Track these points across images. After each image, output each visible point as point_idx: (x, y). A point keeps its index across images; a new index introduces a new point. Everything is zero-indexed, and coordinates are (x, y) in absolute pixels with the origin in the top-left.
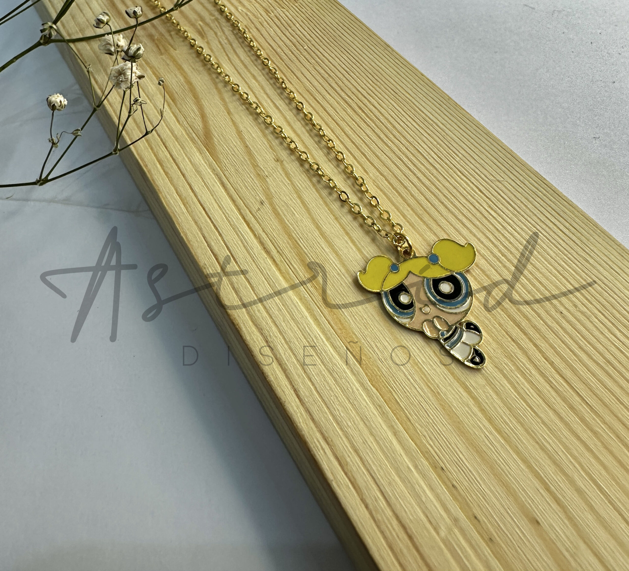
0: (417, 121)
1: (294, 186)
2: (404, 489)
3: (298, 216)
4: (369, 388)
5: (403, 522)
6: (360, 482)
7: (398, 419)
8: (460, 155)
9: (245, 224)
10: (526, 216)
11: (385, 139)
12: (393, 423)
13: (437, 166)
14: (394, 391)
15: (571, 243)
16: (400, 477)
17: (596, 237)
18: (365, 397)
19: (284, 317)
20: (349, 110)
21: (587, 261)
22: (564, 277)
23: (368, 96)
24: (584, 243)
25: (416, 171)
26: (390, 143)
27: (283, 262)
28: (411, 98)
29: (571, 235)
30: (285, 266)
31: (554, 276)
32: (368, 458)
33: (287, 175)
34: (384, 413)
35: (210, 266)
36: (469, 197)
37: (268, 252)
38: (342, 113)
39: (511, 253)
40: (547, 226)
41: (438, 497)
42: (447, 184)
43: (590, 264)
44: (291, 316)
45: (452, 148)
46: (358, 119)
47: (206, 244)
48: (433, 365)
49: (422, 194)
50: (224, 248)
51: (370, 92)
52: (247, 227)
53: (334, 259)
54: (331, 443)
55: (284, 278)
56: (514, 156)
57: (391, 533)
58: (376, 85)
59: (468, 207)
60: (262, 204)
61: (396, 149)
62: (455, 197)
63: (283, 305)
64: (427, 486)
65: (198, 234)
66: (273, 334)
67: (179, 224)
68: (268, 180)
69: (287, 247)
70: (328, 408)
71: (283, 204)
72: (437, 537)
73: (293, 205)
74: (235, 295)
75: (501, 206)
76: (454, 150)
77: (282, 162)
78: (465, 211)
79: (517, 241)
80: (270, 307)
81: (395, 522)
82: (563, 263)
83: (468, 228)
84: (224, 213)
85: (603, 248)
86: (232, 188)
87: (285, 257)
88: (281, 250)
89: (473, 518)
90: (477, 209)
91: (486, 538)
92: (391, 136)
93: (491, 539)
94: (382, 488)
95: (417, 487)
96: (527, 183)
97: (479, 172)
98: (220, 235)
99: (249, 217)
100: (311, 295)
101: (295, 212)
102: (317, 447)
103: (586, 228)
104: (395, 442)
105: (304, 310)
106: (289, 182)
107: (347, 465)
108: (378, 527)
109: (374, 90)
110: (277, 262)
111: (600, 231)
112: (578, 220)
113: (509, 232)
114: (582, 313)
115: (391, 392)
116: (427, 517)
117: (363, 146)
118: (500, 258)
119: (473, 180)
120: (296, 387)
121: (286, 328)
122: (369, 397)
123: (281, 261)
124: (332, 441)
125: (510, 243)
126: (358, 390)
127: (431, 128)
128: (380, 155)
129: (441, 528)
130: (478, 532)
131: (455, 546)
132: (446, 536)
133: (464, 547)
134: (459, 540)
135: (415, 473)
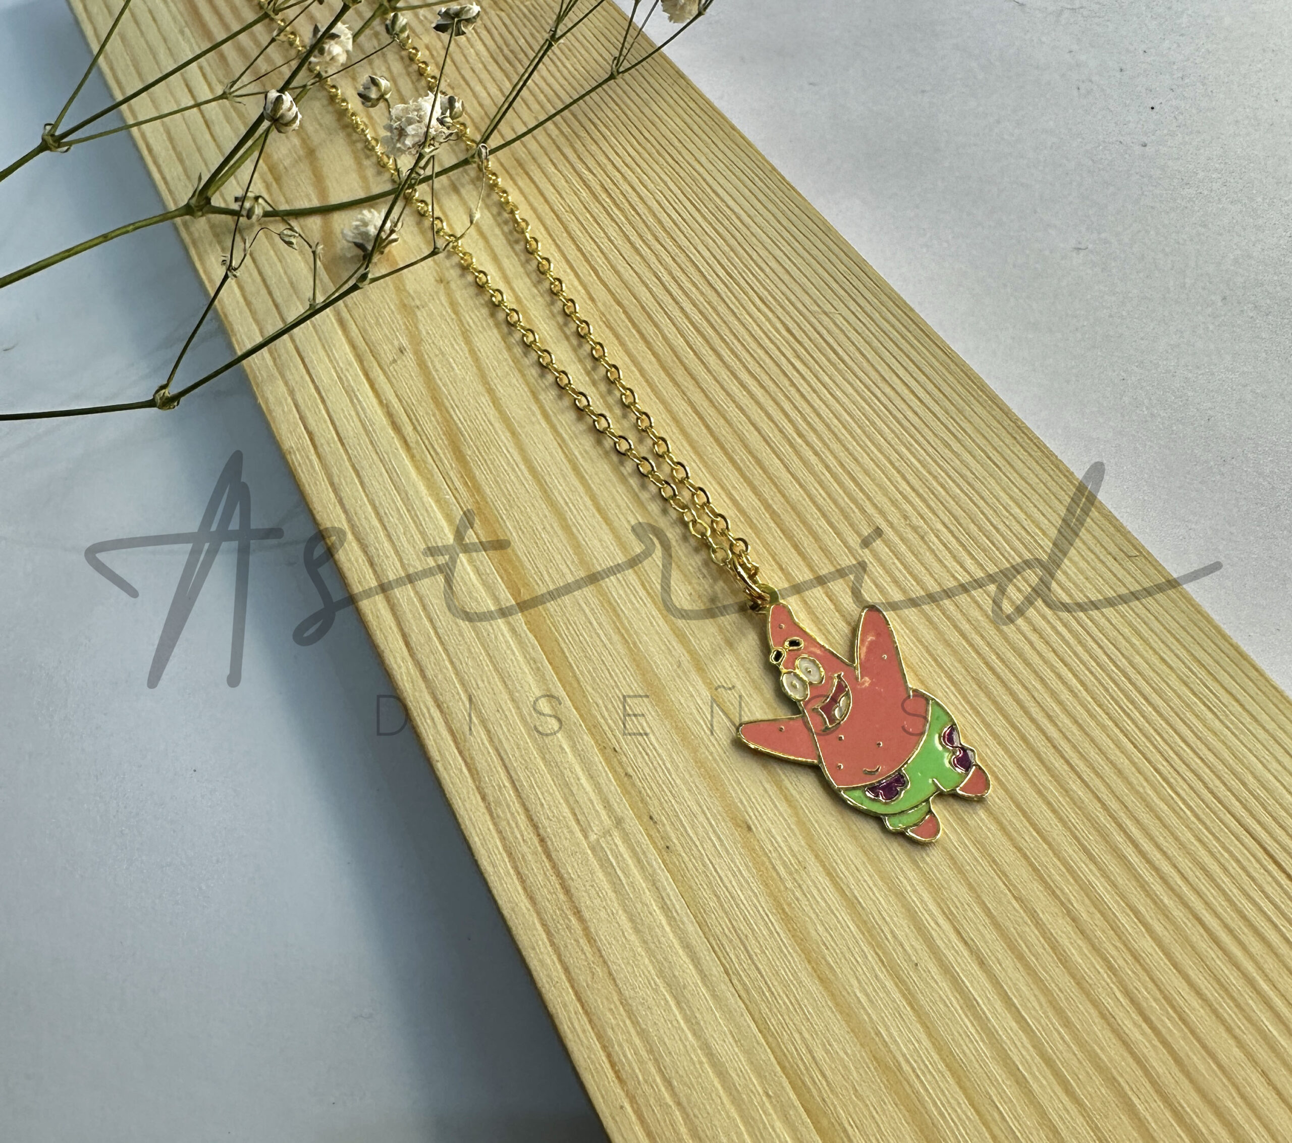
0: (704, 210)
1: (461, 321)
2: (548, 776)
3: (458, 372)
4: (523, 635)
5: (535, 819)
6: (481, 763)
7: (560, 680)
8: (767, 270)
9: (367, 384)
11: (638, 243)
12: (551, 686)
13: (720, 287)
14: (563, 639)
15: (929, 417)
16: (544, 758)
17: (977, 407)
18: (513, 646)
19: (406, 527)
20: (584, 194)
21: (947, 446)
22: (899, 472)
23: (625, 169)
24: (952, 418)
25: (681, 298)
26: (645, 251)
27: (419, 445)
28: (701, 170)
29: (931, 404)
30: (423, 452)
31: (881, 470)
32: (500, 733)
33: (453, 304)
34: (539, 670)
35: (298, 449)
36: (767, 341)
37: (396, 427)
38: (571, 199)
39: (815, 430)
40: (893, 389)
41: (598, 787)
42: (731, 319)
43: (953, 451)
44: (417, 526)
45: (755, 256)
46: (596, 209)
47: (297, 416)
48: (635, 602)
49: (682, 336)
50: (325, 422)
51: (628, 160)
52: (370, 389)
53: (506, 441)
54: (446, 710)
55: (417, 468)
56: (867, 270)
57: (512, 833)
58: (644, 148)
59: (760, 357)
60: (402, 352)
61: (652, 260)
62: (739, 340)
63: (408, 510)
64: (584, 774)
65: (286, 400)
66: (384, 553)
67: (257, 385)
68: (419, 313)
69: (431, 421)
70: (452, 662)
71: (437, 352)
72: (584, 842)
73: (454, 353)
74: (332, 495)
75: (817, 355)
76: (759, 261)
77: (448, 283)
78: (752, 364)
79: (832, 413)
80: (385, 513)
81: (522, 819)
82: (904, 450)
83: (749, 392)
84: (334, 368)
85: (983, 425)
86: (354, 326)
87: (424, 438)
88: (420, 425)
89: (646, 818)
90: (772, 359)
91: (662, 843)
92: (650, 237)
93: (668, 847)
94: (513, 773)
95: (567, 773)
96: (876, 316)
97: (793, 298)
98: (323, 401)
99: (377, 373)
100: (457, 495)
101: (454, 365)
102: (424, 716)
103: (965, 394)
105: (439, 516)
106: (454, 316)
107: (465, 741)
108: (495, 824)
109: (637, 157)
110: (411, 445)
111: (988, 396)
113: (821, 399)
114: (915, 529)
115: (557, 640)
116: (575, 814)
117: (597, 254)
118: (794, 439)
119: (779, 311)
120: (406, 630)
121: (406, 544)
122: (521, 647)
123: (417, 442)
124: (448, 707)
125: (819, 415)
126: (504, 636)
127: (726, 222)
128: (622, 270)
129: (593, 831)
130: (650, 836)
131: (609, 853)
132: (598, 840)
133: (622, 856)
134: (616, 846)
135: (570, 755)
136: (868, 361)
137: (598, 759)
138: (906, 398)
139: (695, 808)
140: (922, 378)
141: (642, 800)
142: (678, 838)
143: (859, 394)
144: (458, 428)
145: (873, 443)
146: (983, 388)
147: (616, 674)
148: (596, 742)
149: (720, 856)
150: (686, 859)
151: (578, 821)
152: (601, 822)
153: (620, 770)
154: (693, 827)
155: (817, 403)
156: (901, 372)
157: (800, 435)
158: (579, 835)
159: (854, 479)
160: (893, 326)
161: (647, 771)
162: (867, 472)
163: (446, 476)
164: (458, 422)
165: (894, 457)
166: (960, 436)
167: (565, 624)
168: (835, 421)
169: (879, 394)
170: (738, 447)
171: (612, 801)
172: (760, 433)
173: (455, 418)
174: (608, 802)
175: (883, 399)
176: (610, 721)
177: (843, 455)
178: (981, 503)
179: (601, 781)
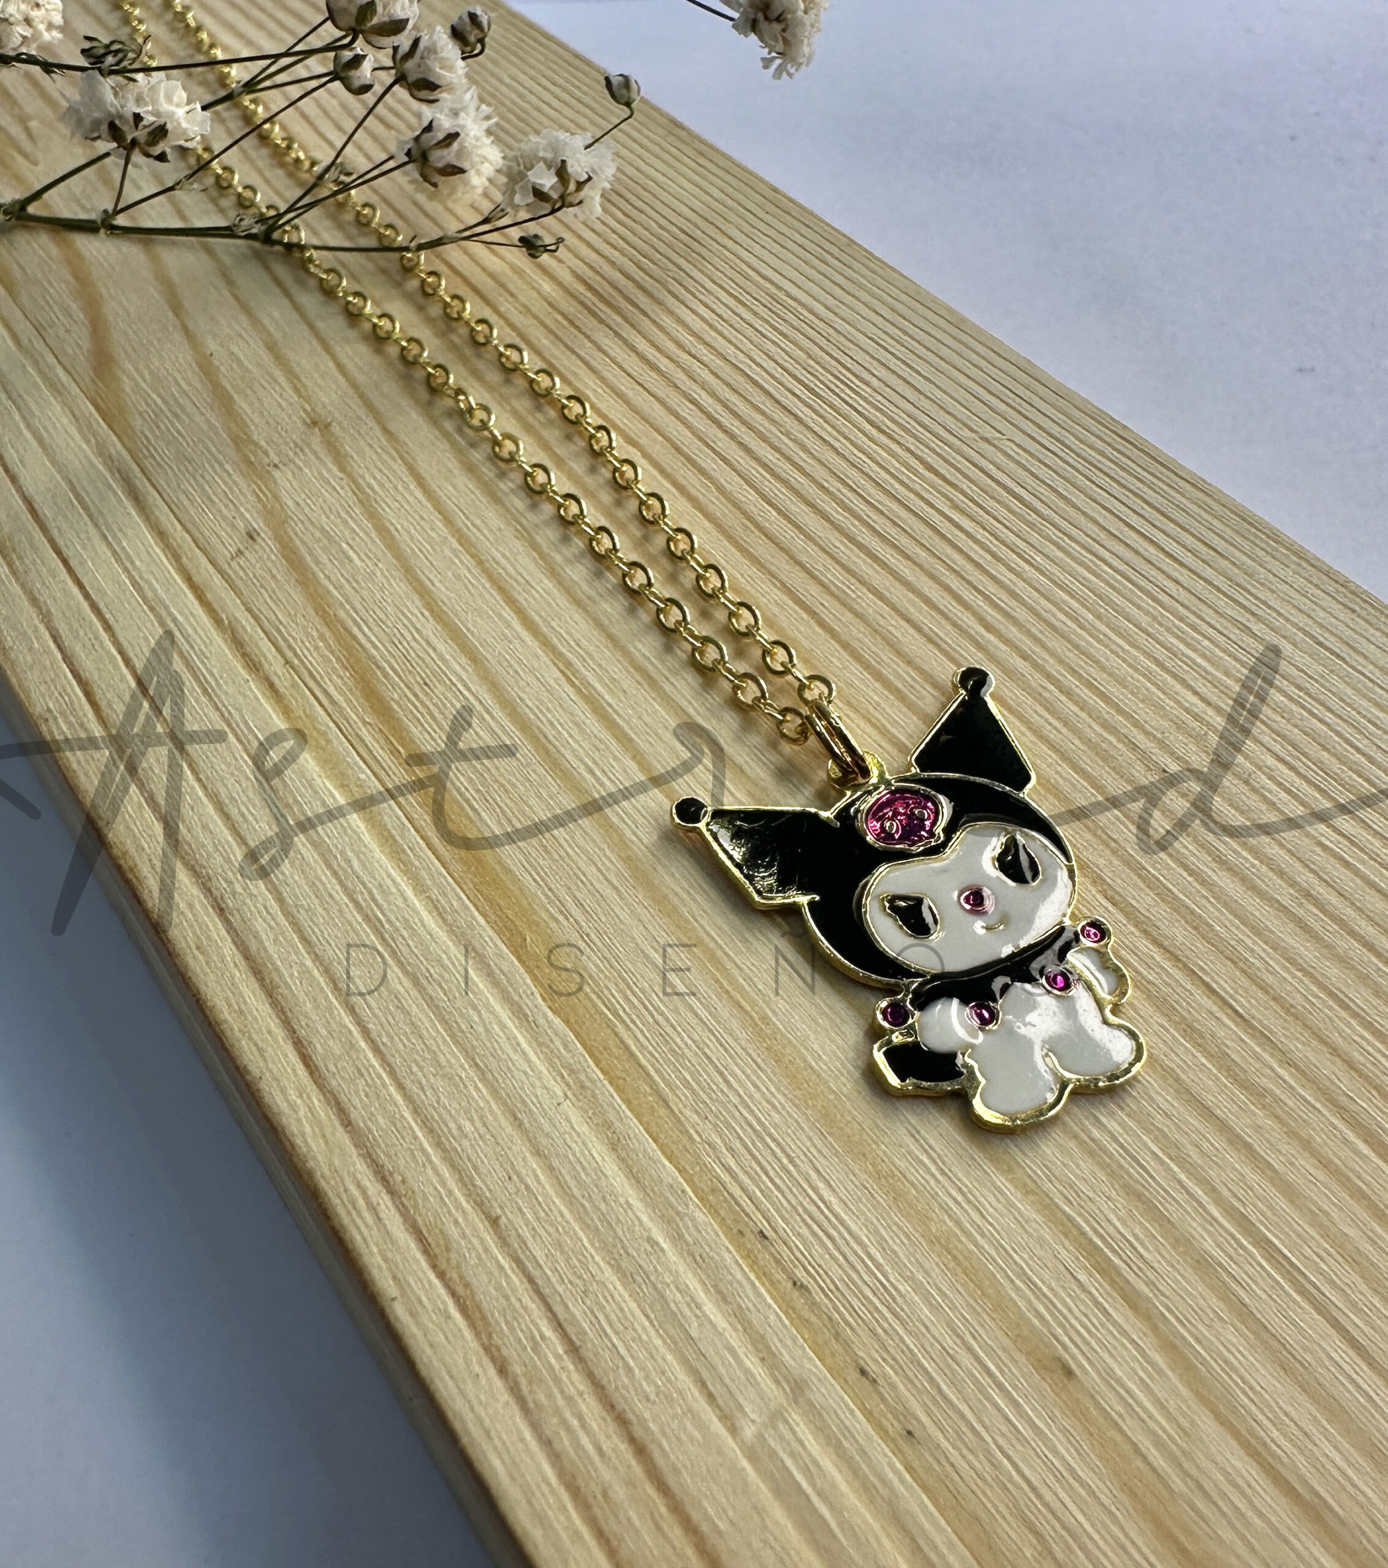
1: (358, 485)
2: (633, 1305)
3: (359, 564)
4: (542, 1021)
5: (619, 1402)
7: (628, 1102)
8: (876, 383)
9: (190, 596)
10: (1064, 525)
12: (611, 1116)
14: (623, 1022)
15: (1200, 586)
16: (618, 1269)
17: (1276, 566)
18: (524, 1045)
22: (1175, 676)
24: (1238, 585)
29: (1199, 566)
30: (307, 701)
31: (1144, 676)
32: (518, 1222)
33: (339, 457)
34: (583, 1087)
35: (61, 712)
37: (254, 665)
39: (1015, 622)
40: (1128, 545)
41: (740, 1318)
45: (849, 363)
47: (58, 655)
50: (113, 661)
52: (195, 602)
54: (401, 1189)
59: (890, 510)
60: (252, 537)
64: (707, 1291)
66: (245, 887)
68: (277, 475)
69: (316, 648)
71: (319, 536)
72: (730, 1441)
73: (349, 535)
82: (1174, 641)
83: (884, 565)
84: (127, 572)
85: (1293, 594)
86: (160, 502)
87: (306, 676)
88: (296, 655)
89: (853, 1375)
90: (916, 514)
91: (895, 1429)
93: (909, 1433)
95: (672, 1294)
96: (1070, 440)
98: (108, 628)
99: (208, 574)
101: (352, 554)
103: (1247, 546)
104: (611, 1168)
106: (342, 476)
108: (535, 1426)
110: (285, 691)
111: (1287, 549)
112: (1221, 526)
113: (1010, 569)
115: (610, 1025)
116: (703, 1384)
118: (982, 637)
120: (301, 1032)
122: (540, 1045)
123: (294, 686)
124: (403, 1181)
125: (1014, 595)
126: (503, 1026)
129: (745, 1414)
130: (868, 1415)
131: (789, 1462)
132: (760, 1437)
133: (816, 1464)
134: (801, 1443)
135: (672, 1255)
136: (1074, 506)
137: (729, 1255)
138: (1153, 559)
139: (949, 1342)
140: (1171, 527)
141: (837, 1335)
142: (929, 1413)
143: (1074, 559)
144: (371, 658)
145: (1120, 634)
146: (1276, 537)
147: (740, 1082)
148: (722, 1222)
149: (1024, 1441)
150: (954, 1455)
151: (711, 1397)
152: (762, 1395)
153: (780, 1276)
154: (953, 1383)
155: (1006, 577)
156: (1134, 520)
157: (988, 627)
158: (717, 1427)
159: (1103, 696)
160: (1102, 453)
161: (835, 1272)
162: (1122, 683)
163: (355, 741)
164: (368, 645)
165: (1161, 653)
166: (1259, 612)
167: (621, 991)
168: (1044, 602)
169: (1107, 555)
170: (886, 655)
171: (775, 1344)
172: (918, 629)
173: (364, 641)
174: (768, 1348)
175: (1116, 563)
176: (742, 1176)
177: (1072, 656)
178: (1329, 717)
179: (745, 1303)
